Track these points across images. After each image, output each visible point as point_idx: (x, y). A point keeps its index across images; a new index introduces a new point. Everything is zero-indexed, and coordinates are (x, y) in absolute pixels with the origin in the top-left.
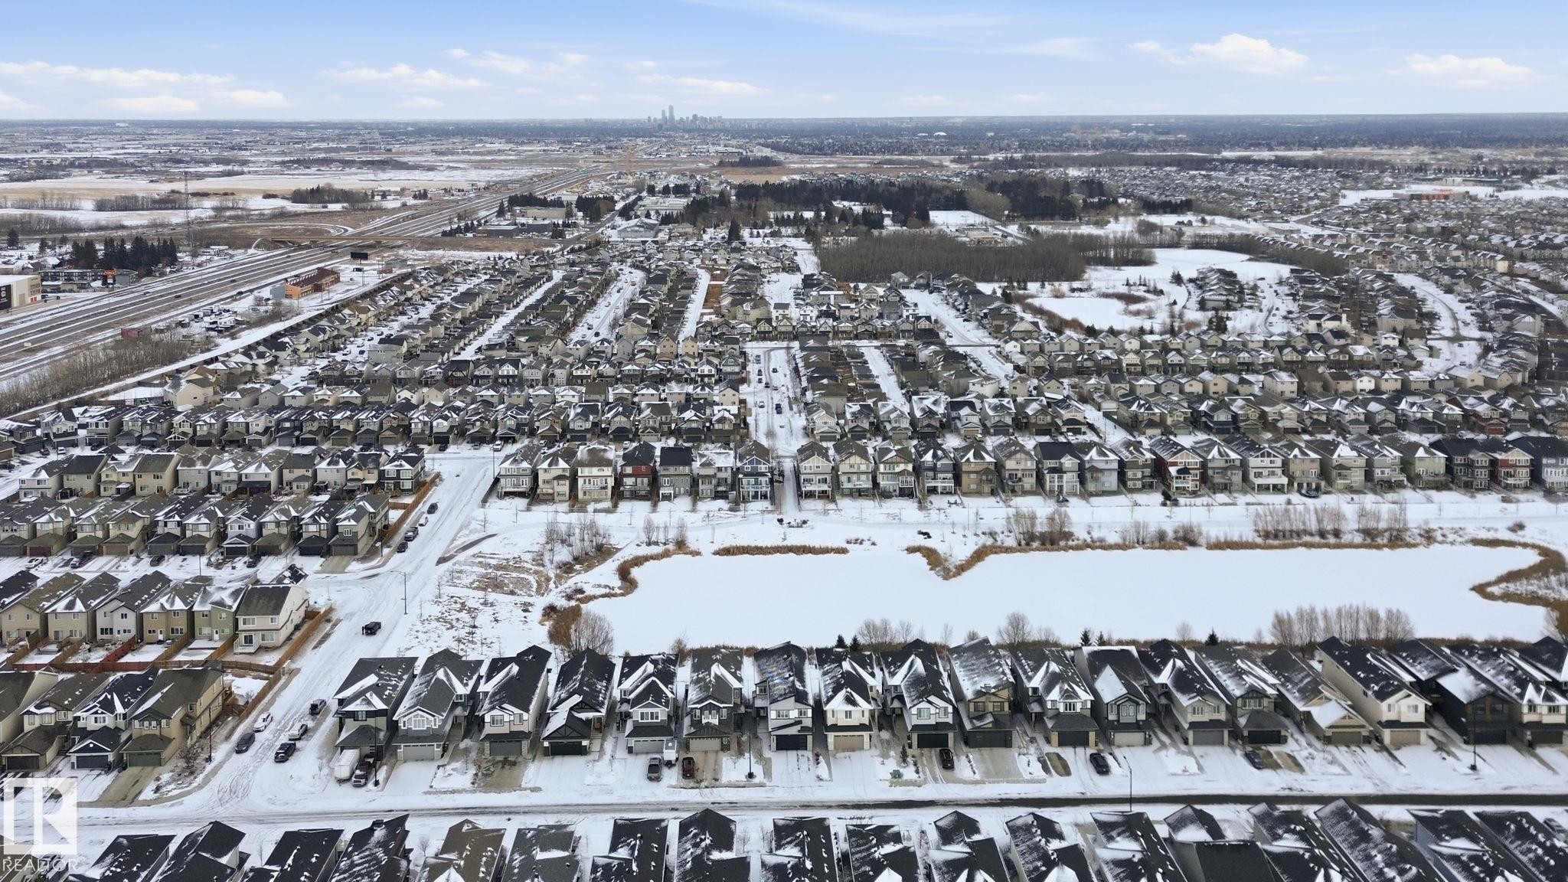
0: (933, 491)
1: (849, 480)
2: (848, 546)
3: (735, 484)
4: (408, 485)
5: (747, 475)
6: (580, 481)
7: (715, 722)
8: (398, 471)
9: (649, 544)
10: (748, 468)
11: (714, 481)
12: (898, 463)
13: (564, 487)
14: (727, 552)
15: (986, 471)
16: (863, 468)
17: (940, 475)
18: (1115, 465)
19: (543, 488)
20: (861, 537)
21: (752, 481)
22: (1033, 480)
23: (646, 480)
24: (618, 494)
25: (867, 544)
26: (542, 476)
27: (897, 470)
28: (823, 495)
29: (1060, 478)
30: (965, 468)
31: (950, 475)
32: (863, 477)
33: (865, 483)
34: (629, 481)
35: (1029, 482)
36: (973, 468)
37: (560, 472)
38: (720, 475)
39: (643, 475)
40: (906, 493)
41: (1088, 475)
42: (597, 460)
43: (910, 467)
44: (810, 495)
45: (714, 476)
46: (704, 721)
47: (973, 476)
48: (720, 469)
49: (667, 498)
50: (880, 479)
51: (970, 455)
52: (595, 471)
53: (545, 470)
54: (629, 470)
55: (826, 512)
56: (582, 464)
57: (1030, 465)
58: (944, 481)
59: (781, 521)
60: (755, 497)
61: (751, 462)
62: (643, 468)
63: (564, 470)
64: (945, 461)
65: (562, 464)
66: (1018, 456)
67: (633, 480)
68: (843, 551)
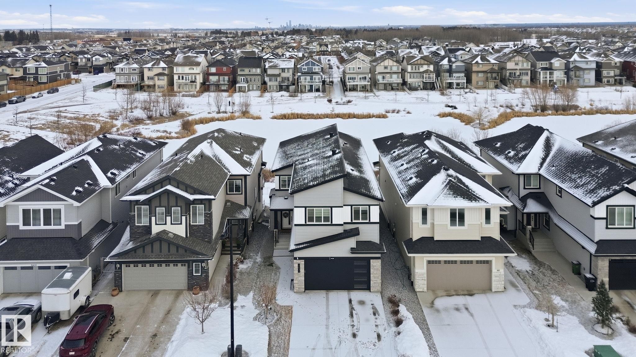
0: (450, 86)
1: (384, 78)
2: (387, 114)
3: (295, 82)
4: (44, 79)
5: (304, 74)
6: (176, 77)
7: (180, 230)
8: (37, 69)
9: (219, 112)
10: (305, 68)
11: (279, 79)
12: (422, 65)
13: (163, 82)
14: (284, 117)
15: (492, 71)
16: (395, 69)
17: (454, 75)
18: (594, 66)
19: (147, 82)
20: (397, 109)
21: (308, 78)
22: (528, 78)
23: (226, 78)
24: (205, 87)
25: (402, 113)
26: (147, 74)
27: (422, 70)
28: (364, 89)
29: (551, 74)
30: (475, 68)
31: (463, 75)
32: (395, 76)
33: (396, 79)
34: (213, 79)
35: (527, 78)
36: (481, 68)
37: (160, 71)
38: (284, 75)
39: (224, 74)
40: (429, 87)
41: (572, 73)
42: (189, 62)
43: (431, 68)
44: (354, 89)
45: (279, 75)
46: (156, 229)
47: (481, 75)
48: (283, 70)
49: (241, 90)
50: (407, 76)
51: (478, 59)
52: (186, 70)
53: (149, 69)
54: (213, 70)
55: (366, 98)
56: (178, 65)
57: (527, 65)
58: (459, 78)
59: (330, 101)
60: (311, 90)
61: (307, 64)
62: (225, 69)
63: (164, 69)
64: (459, 64)
65: (162, 65)
66: (517, 58)
67: (217, 77)
68: (384, 116)
